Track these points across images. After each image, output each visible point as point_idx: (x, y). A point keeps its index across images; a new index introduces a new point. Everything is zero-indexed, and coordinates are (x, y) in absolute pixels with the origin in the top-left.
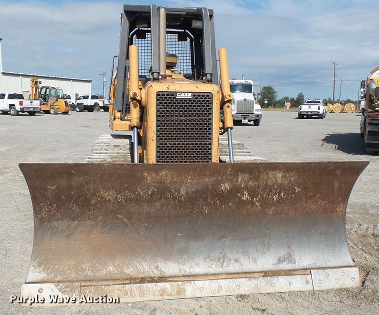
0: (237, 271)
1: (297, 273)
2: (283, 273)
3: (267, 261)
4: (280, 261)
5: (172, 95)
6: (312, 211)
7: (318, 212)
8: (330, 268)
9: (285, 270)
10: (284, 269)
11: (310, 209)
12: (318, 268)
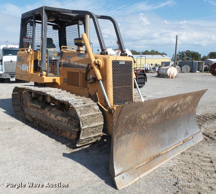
5: (118, 62)
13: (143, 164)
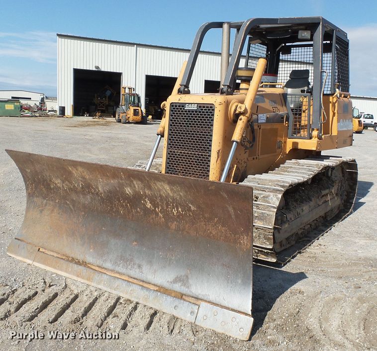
0: (136, 277)
1: (188, 300)
2: (173, 295)
3: (163, 277)
4: (176, 281)
5: (183, 106)
6: (213, 236)
7: (220, 239)
8: (222, 307)
9: (177, 292)
10: (176, 290)
11: (211, 233)
12: (209, 302)
13: (52, 253)
